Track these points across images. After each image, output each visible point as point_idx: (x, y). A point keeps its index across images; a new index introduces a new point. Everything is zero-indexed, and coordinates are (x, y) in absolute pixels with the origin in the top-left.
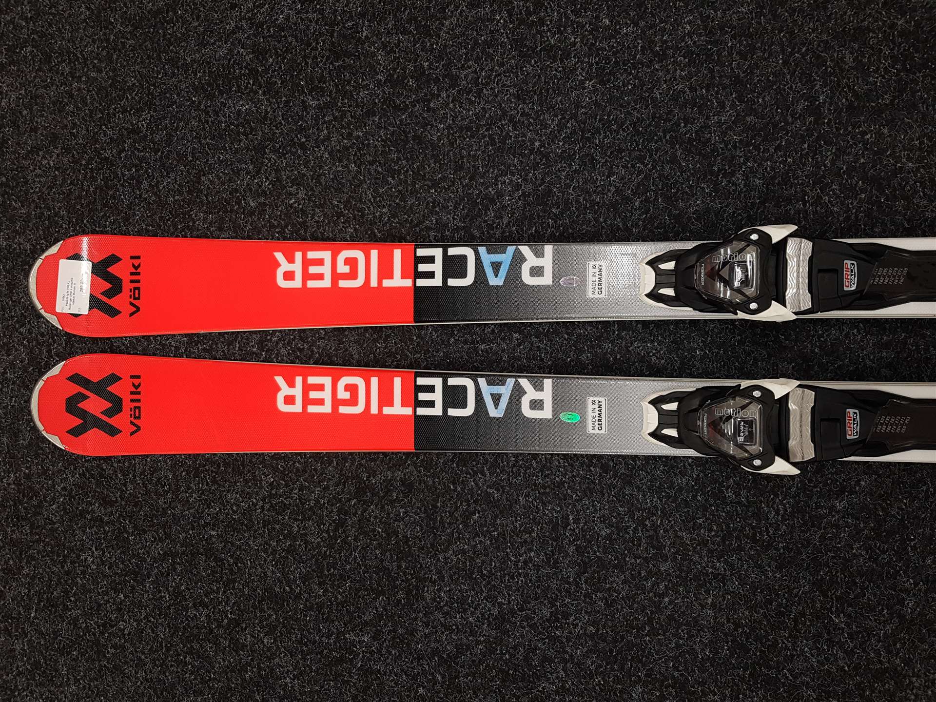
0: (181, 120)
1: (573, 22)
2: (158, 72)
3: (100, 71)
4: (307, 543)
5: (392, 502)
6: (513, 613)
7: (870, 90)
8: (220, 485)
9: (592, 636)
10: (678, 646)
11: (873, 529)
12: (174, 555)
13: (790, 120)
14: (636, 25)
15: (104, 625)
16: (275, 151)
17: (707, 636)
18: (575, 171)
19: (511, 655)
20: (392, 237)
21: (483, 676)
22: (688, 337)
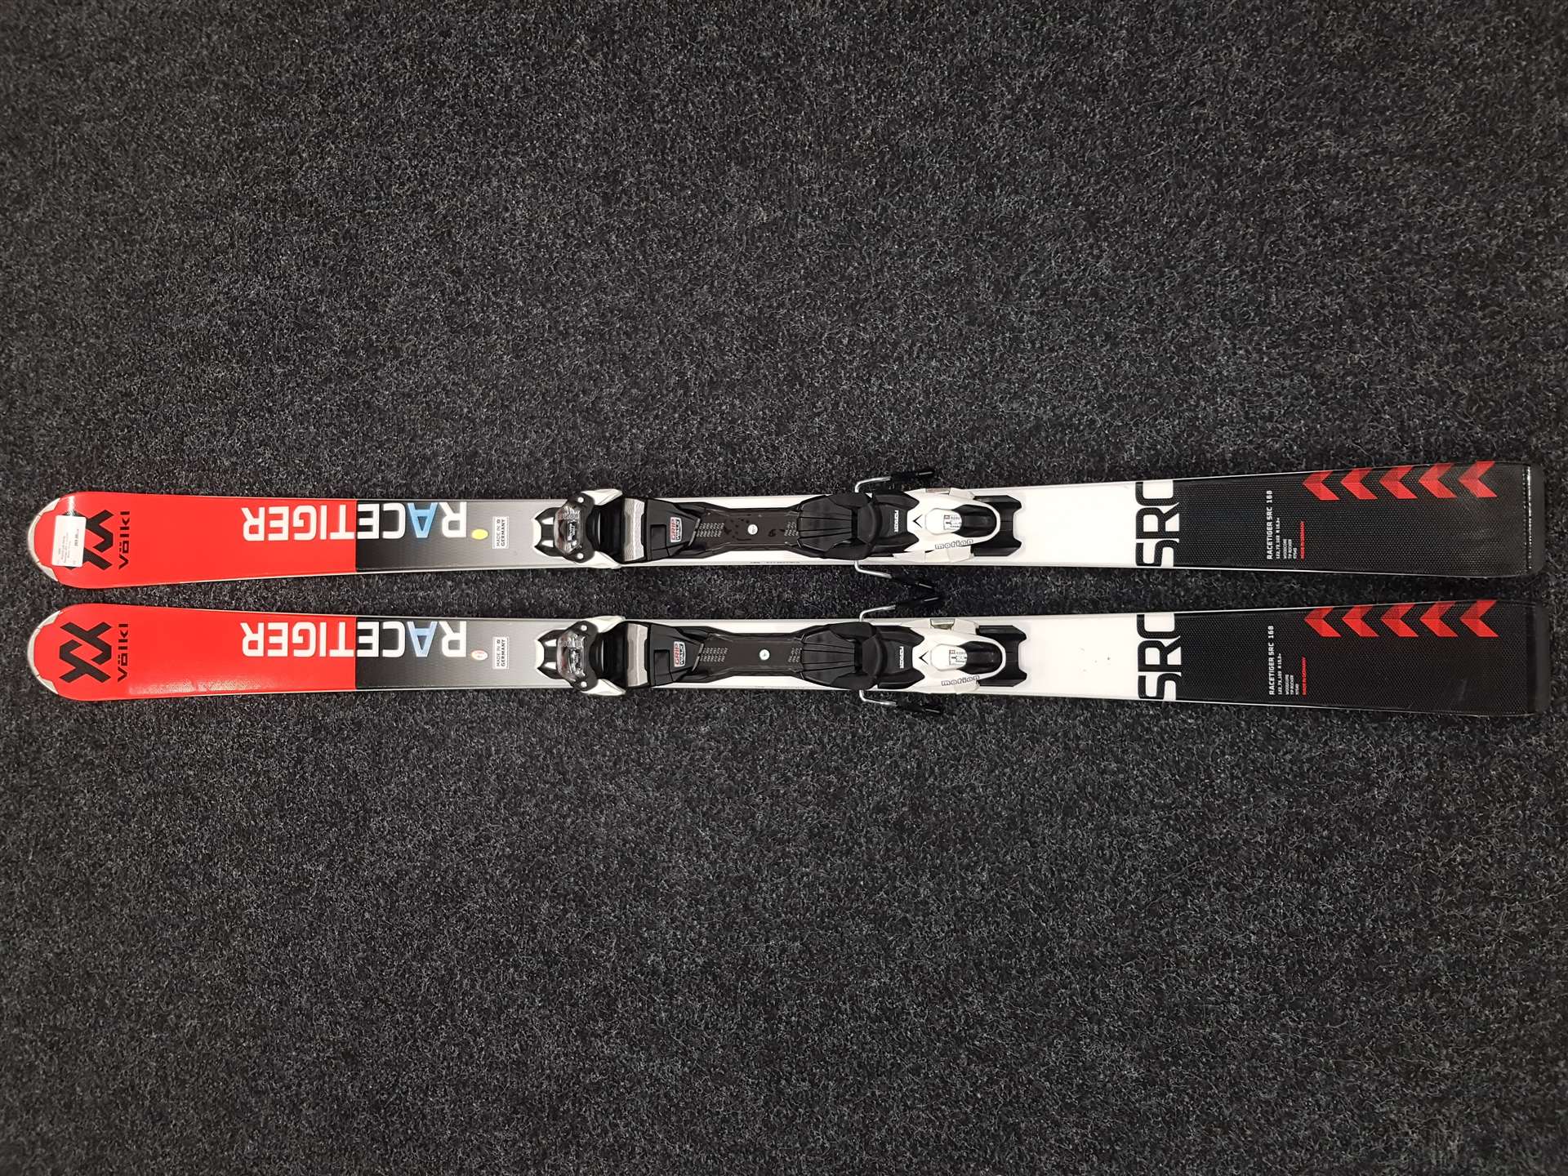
0: (167, 385)
1: (494, 303)
2: (149, 340)
3: (98, 337)
4: (269, 779)
5: (344, 740)
6: (444, 838)
7: (726, 367)
8: (196, 727)
9: (509, 857)
10: (578, 863)
11: (730, 751)
12: (156, 795)
13: (665, 392)
14: (544, 307)
15: (93, 865)
16: (246, 414)
17: (601, 852)
18: (497, 435)
19: (442, 878)
20: (344, 493)
21: (419, 899)
22: (587, 583)
